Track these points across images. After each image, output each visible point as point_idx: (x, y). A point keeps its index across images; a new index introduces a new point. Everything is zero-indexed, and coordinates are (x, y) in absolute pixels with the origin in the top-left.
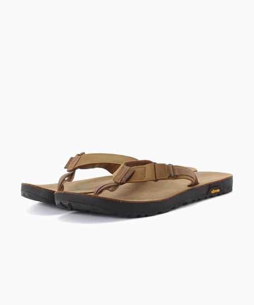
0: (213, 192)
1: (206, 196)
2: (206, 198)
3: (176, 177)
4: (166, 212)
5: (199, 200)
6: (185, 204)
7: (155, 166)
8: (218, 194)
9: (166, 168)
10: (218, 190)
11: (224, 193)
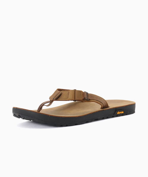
0: (119, 113)
1: (113, 115)
2: (113, 117)
3: (89, 100)
4: (81, 124)
5: (108, 118)
6: (97, 120)
7: (75, 91)
8: (122, 115)
9: (82, 94)
10: (123, 112)
11: (127, 114)
